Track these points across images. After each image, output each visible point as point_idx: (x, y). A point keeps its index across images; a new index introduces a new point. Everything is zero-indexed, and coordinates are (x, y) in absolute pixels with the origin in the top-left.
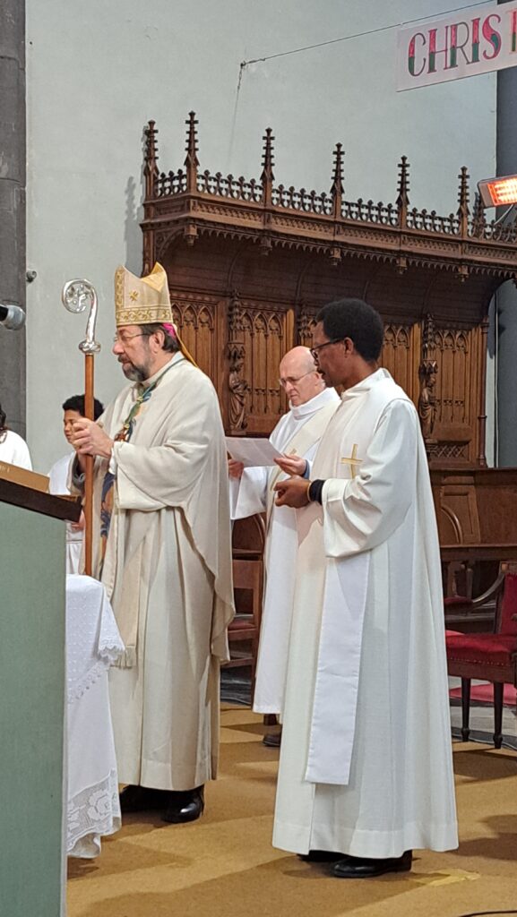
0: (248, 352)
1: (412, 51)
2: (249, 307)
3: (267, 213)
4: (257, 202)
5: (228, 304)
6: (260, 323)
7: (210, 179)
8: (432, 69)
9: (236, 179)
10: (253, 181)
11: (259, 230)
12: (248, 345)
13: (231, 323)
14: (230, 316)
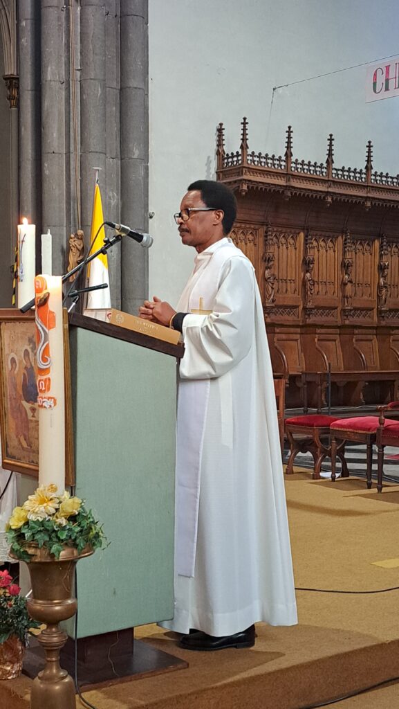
0: (277, 258)
1: (375, 78)
2: (277, 231)
3: (288, 175)
4: (282, 170)
5: (265, 230)
6: (283, 240)
7: (255, 156)
8: (387, 89)
9: (270, 156)
10: (280, 157)
11: (284, 186)
12: (276, 254)
13: (266, 240)
14: (266, 236)
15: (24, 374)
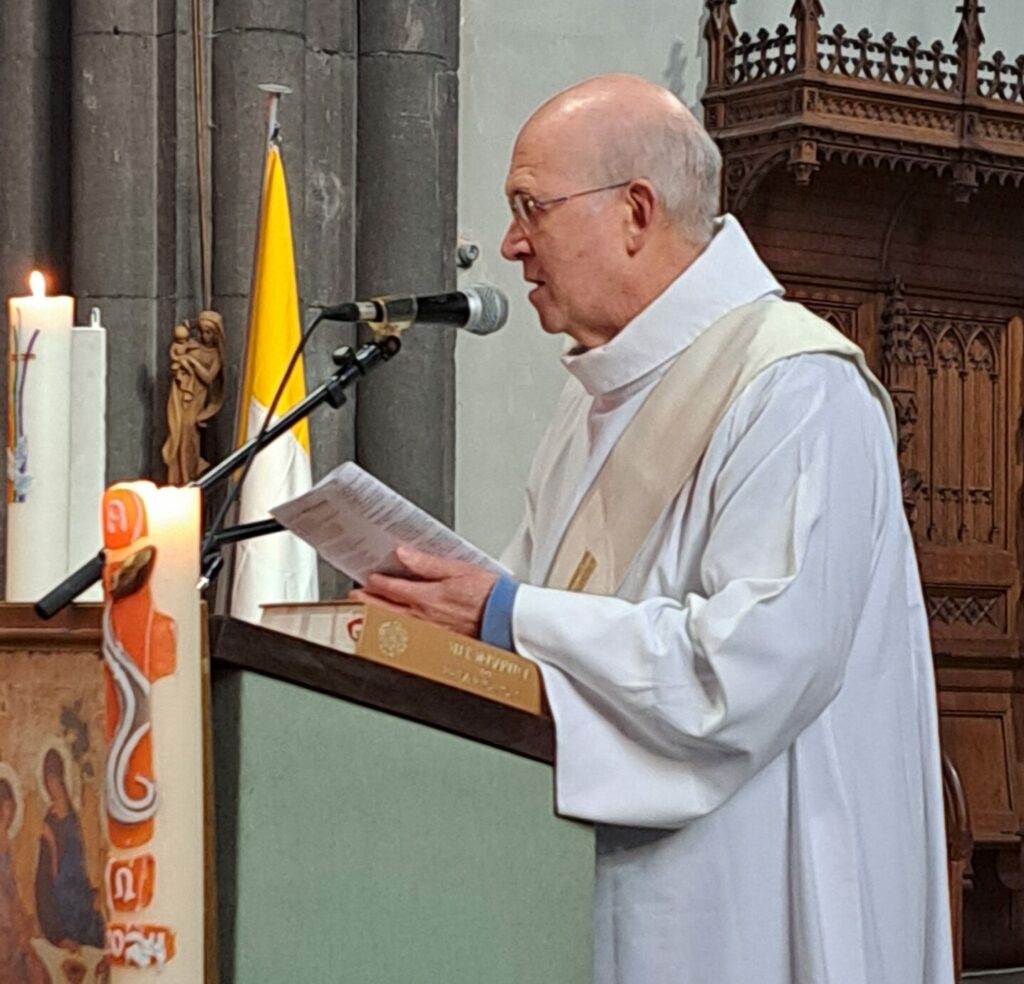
0: (923, 409)
2: (926, 314)
3: (966, 111)
4: (945, 90)
5: (881, 309)
6: (948, 347)
7: (846, 43)
9: (901, 42)
10: (938, 46)
11: (950, 150)
12: (922, 395)
13: (886, 348)
14: (886, 333)
15: (43, 841)
